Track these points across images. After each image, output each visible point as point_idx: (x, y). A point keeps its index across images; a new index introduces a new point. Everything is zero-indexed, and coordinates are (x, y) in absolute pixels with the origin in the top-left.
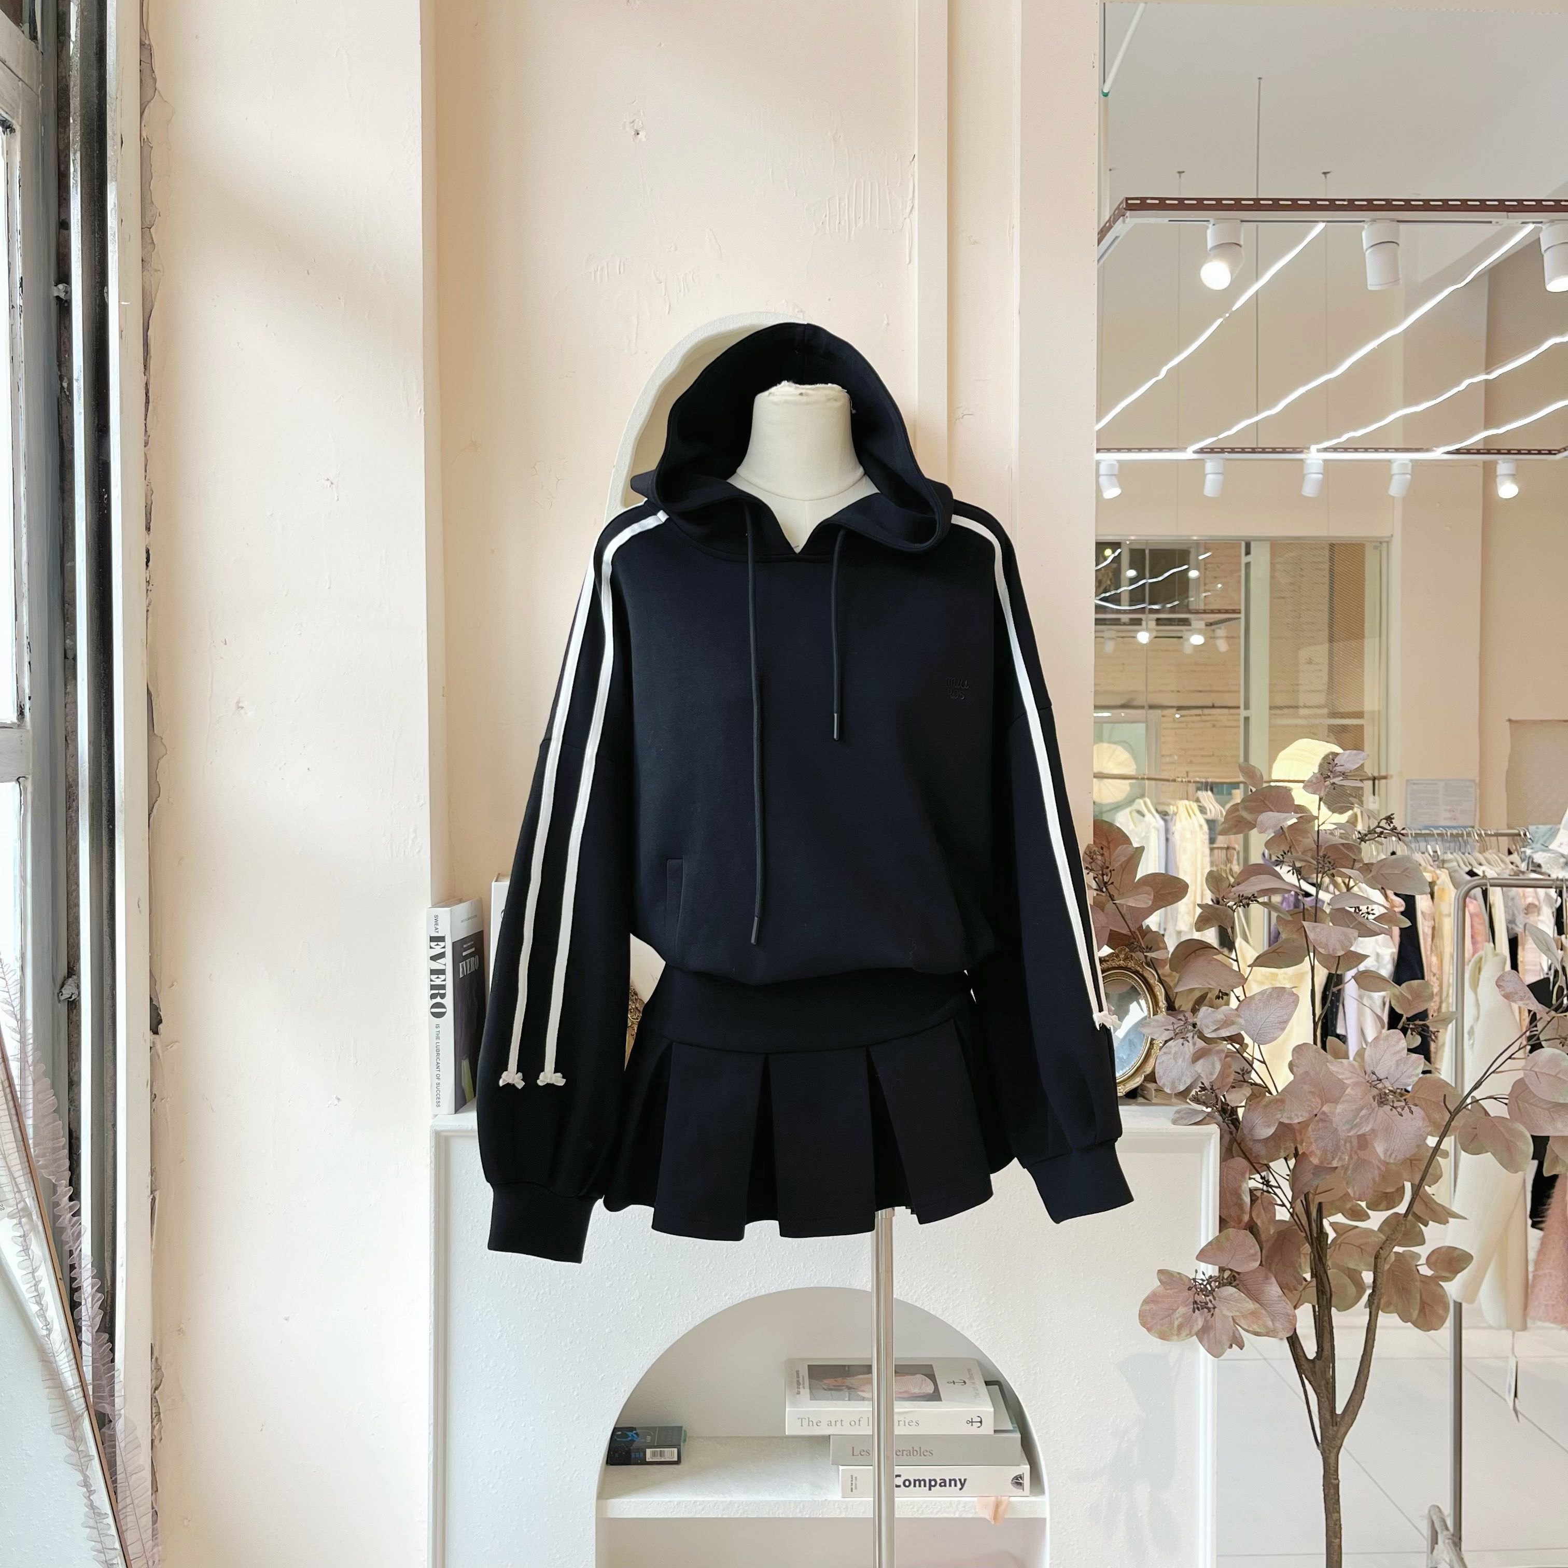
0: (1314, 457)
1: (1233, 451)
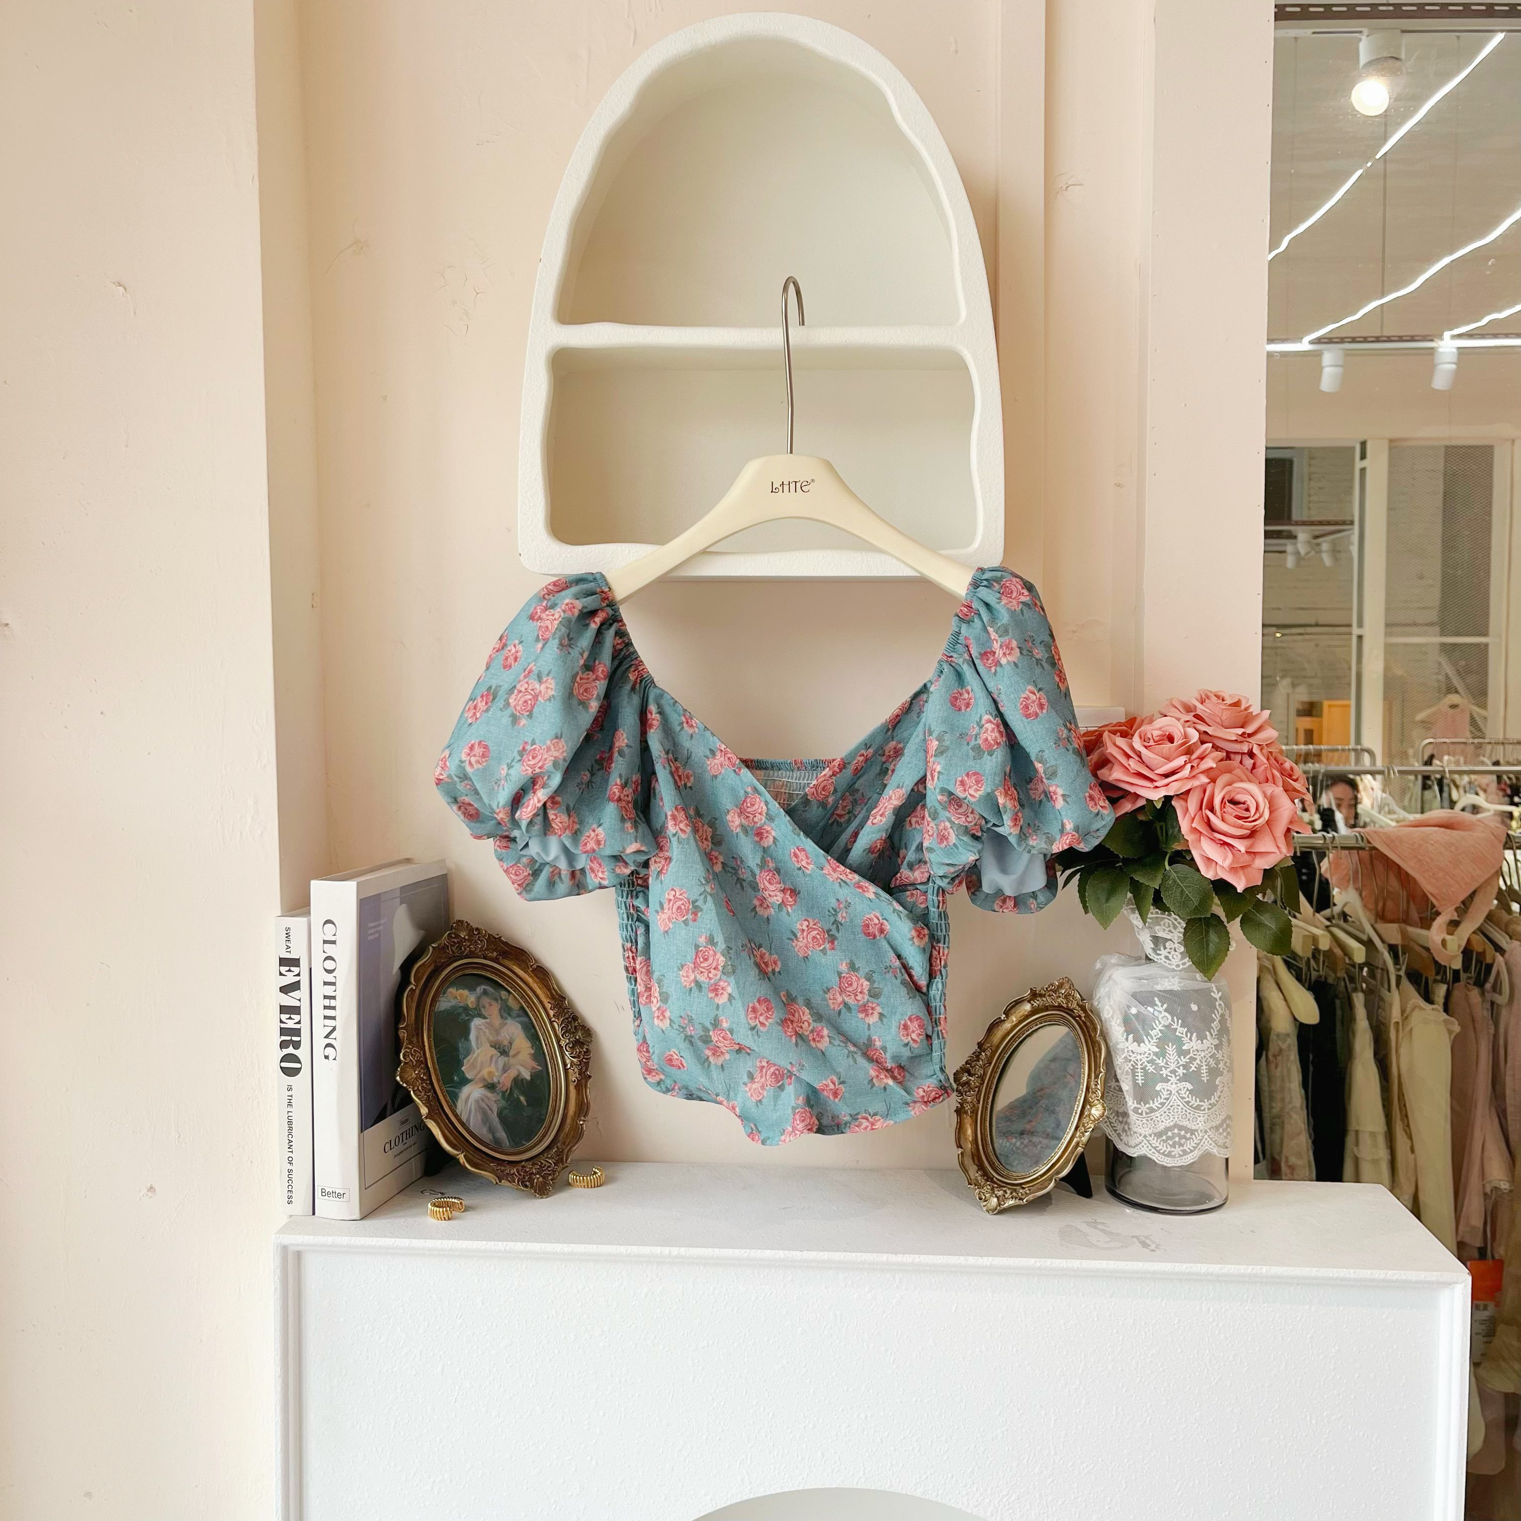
0: (1448, 345)
1: (1354, 340)
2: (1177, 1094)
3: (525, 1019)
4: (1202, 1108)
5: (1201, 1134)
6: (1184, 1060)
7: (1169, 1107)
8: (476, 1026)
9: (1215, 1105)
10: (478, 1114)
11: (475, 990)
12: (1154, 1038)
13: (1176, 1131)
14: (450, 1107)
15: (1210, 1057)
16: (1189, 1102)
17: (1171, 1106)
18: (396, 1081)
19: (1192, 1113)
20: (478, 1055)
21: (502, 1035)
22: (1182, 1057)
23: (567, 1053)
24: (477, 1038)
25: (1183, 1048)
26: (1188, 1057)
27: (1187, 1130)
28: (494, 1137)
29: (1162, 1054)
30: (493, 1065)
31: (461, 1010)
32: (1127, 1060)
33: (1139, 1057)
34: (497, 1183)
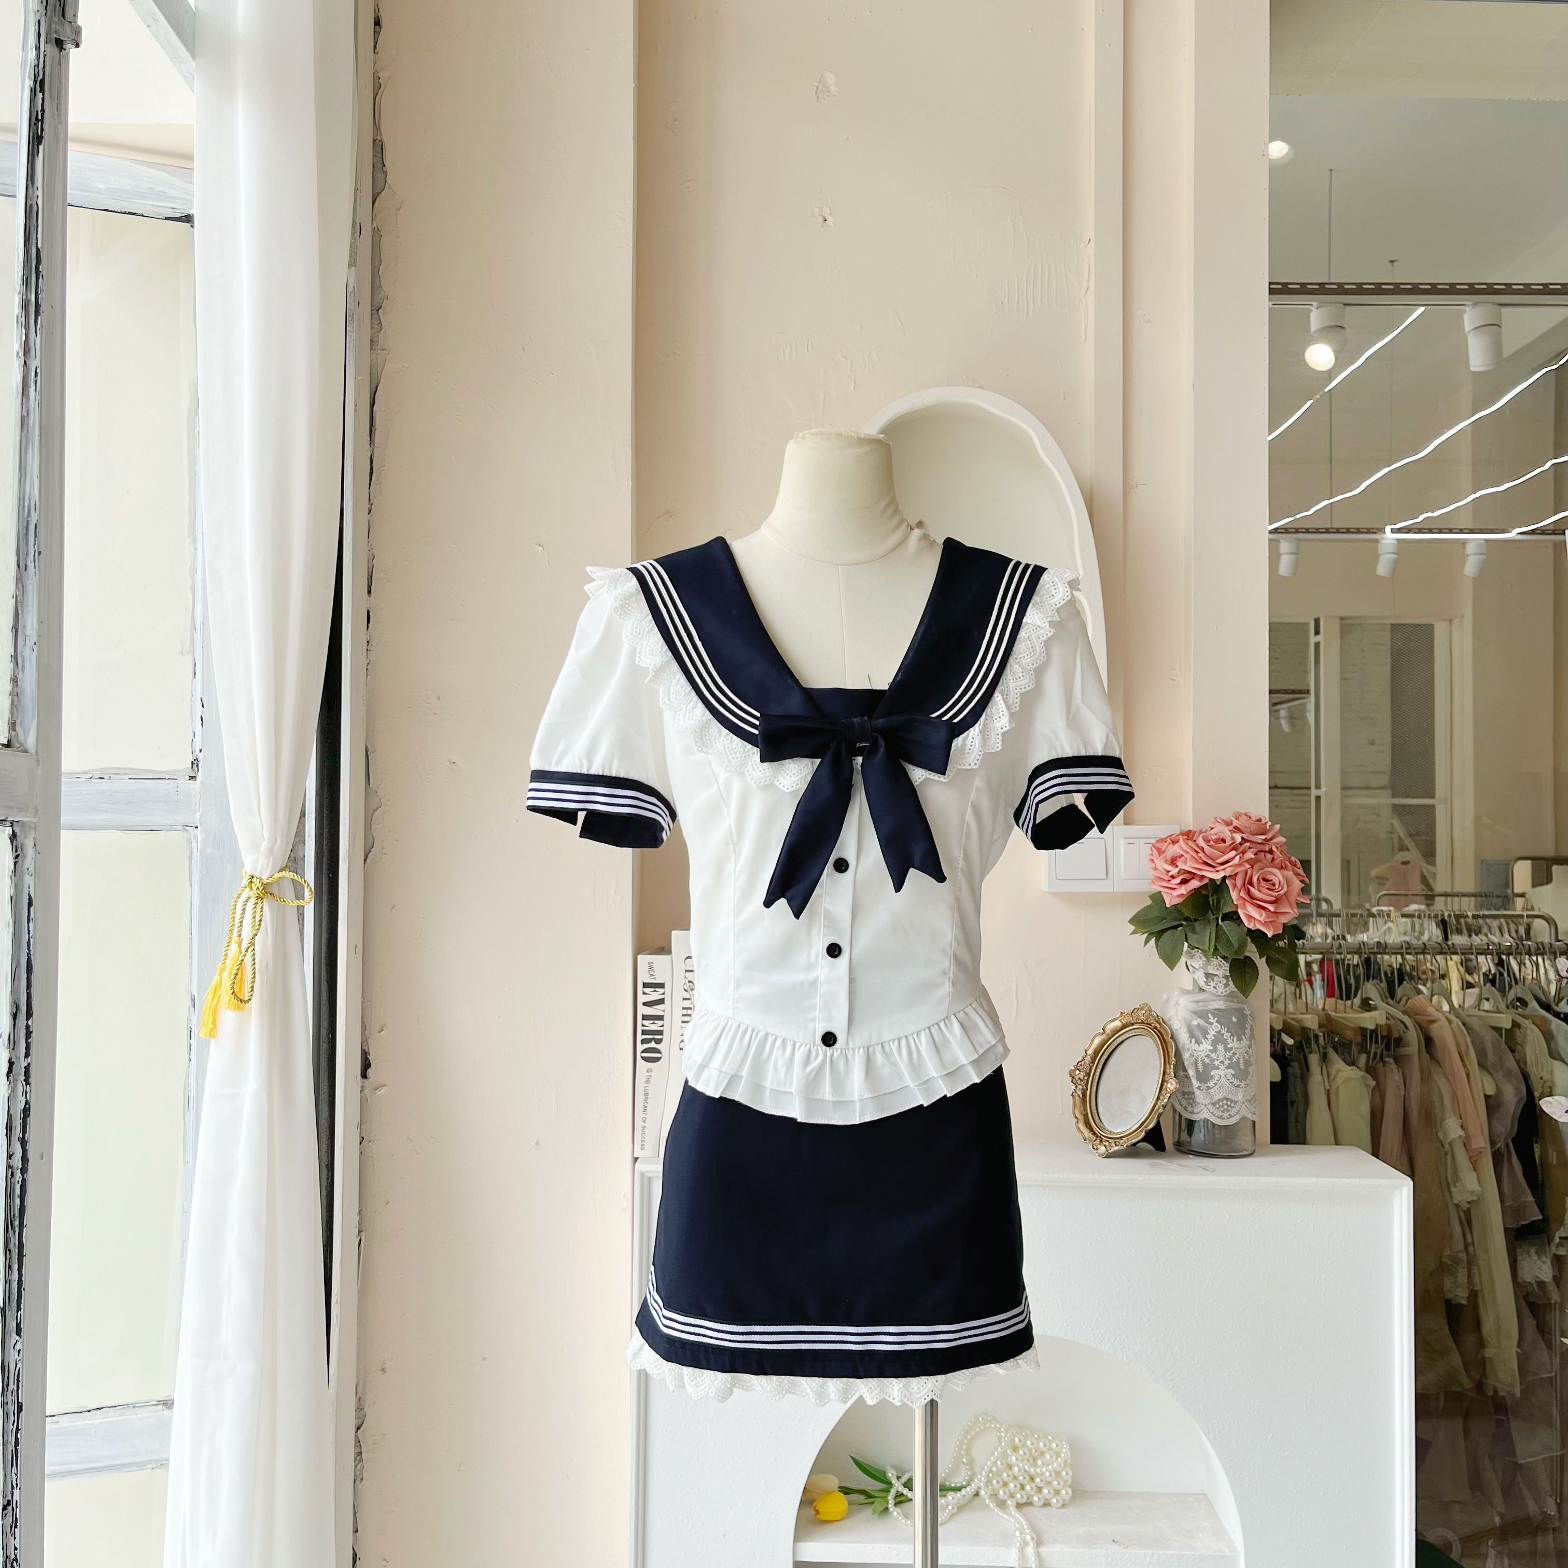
0: (1389, 536)
1: (1307, 531)
2: (1224, 1077)
4: (1240, 1087)
5: (1240, 1104)
6: (1229, 1055)
7: (1220, 1086)
9: (1249, 1084)
12: (1209, 1040)
13: (1225, 1102)
15: (1245, 1054)
16: (1232, 1082)
19: (1235, 1090)
22: (1228, 1052)
25: (1229, 1046)
26: (1231, 1052)
27: (1232, 1101)
29: (1215, 1050)
32: (1192, 1056)
33: (1199, 1053)
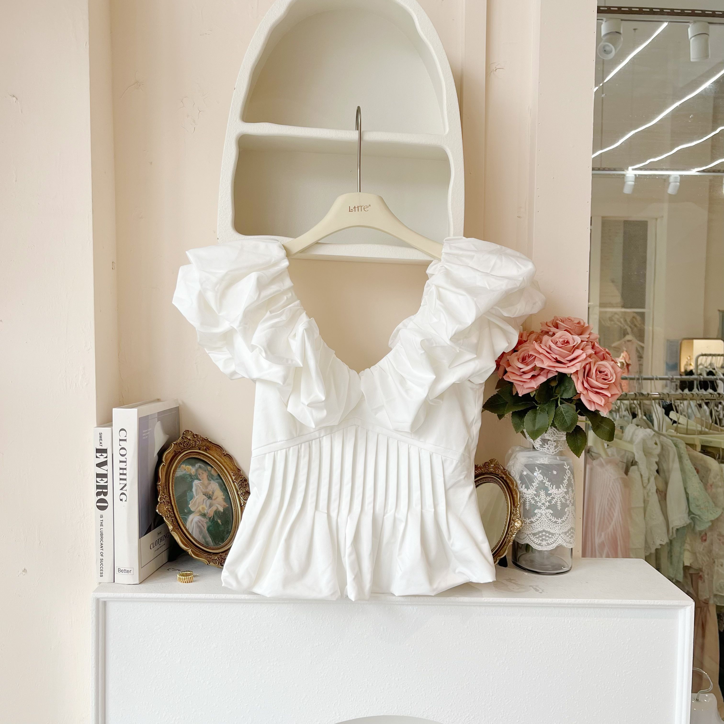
2: (545, 515)
3: (220, 481)
4: (558, 523)
5: (557, 536)
6: (549, 498)
7: (540, 521)
8: (195, 484)
9: (565, 522)
10: (197, 529)
11: (195, 466)
12: (534, 487)
13: (544, 533)
14: (183, 525)
15: (562, 497)
16: (551, 519)
17: (542, 521)
18: (156, 512)
19: (552, 525)
20: (197, 499)
21: (209, 489)
22: (548, 497)
23: (241, 498)
24: (196, 490)
25: (549, 492)
26: (551, 497)
27: (550, 533)
28: (205, 541)
29: (537, 495)
30: (204, 504)
31: (188, 476)
32: (522, 497)
34: (208, 564)
